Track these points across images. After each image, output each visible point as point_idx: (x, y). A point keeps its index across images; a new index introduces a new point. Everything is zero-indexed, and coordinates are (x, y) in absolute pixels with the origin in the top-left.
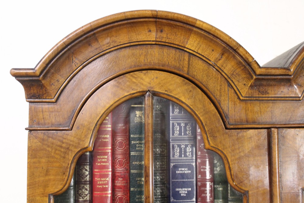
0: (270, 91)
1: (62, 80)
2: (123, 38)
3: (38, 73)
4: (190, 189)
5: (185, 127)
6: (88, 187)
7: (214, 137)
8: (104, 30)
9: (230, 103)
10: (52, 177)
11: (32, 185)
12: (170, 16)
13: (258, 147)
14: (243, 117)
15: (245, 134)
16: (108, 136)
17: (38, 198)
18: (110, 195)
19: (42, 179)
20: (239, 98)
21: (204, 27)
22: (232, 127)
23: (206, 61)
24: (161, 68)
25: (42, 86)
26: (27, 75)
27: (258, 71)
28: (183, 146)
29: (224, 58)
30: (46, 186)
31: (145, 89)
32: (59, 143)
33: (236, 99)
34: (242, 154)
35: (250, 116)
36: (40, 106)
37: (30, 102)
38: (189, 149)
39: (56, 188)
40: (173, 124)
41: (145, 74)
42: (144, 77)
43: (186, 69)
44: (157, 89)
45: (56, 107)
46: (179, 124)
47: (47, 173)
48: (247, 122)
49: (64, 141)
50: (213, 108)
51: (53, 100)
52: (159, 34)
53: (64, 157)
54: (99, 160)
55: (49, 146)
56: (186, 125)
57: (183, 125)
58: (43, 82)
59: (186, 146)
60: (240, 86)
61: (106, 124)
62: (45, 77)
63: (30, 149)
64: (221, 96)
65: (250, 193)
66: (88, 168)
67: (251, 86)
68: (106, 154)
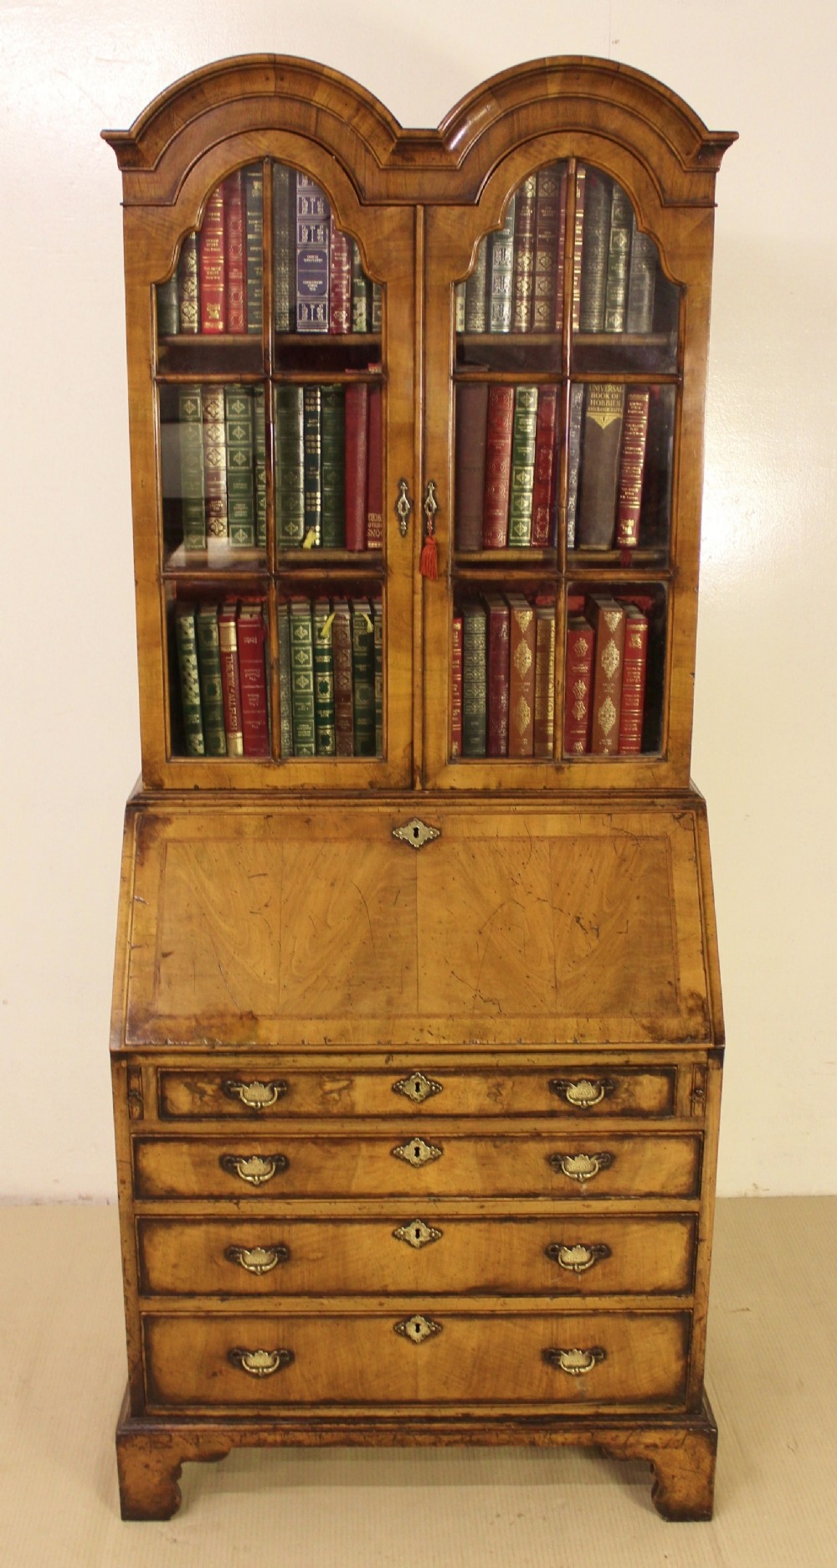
0: (417, 158)
1: (161, 143)
2: (234, 89)
3: (134, 135)
4: (321, 282)
5: (315, 204)
6: (195, 280)
7: (346, 216)
8: (211, 79)
9: (367, 173)
10: (153, 262)
11: (130, 272)
12: (292, 61)
13: (402, 228)
14: (383, 191)
15: (384, 212)
16: (219, 214)
17: (138, 287)
18: (221, 290)
19: (142, 264)
20: (378, 166)
21: (334, 75)
22: (367, 202)
23: (337, 118)
24: (283, 127)
25: (138, 152)
26: (121, 138)
27: (399, 134)
28: (313, 228)
29: (360, 114)
30: (146, 272)
31: (263, 153)
32: (161, 222)
33: (375, 168)
34: (380, 237)
35: (392, 189)
36: (135, 176)
37: (123, 171)
38: (320, 232)
39: (158, 275)
40: (300, 199)
41: (262, 136)
42: (261, 138)
43: (313, 129)
44: (278, 155)
45: (155, 177)
46: (308, 199)
47: (148, 257)
48: (388, 197)
49: (167, 218)
50: (345, 178)
51: (152, 169)
52: (280, 82)
53: (167, 239)
54: (208, 245)
55: (148, 225)
56: (317, 199)
57: (313, 200)
58: (139, 146)
59: (317, 227)
60: (379, 151)
61: (216, 198)
62: (141, 140)
63: (125, 228)
64: (356, 163)
65: (388, 285)
66: (194, 255)
67: (394, 153)
68: (216, 237)
